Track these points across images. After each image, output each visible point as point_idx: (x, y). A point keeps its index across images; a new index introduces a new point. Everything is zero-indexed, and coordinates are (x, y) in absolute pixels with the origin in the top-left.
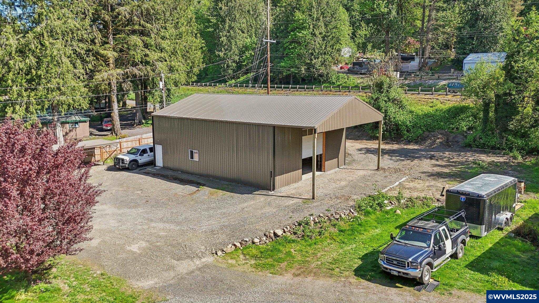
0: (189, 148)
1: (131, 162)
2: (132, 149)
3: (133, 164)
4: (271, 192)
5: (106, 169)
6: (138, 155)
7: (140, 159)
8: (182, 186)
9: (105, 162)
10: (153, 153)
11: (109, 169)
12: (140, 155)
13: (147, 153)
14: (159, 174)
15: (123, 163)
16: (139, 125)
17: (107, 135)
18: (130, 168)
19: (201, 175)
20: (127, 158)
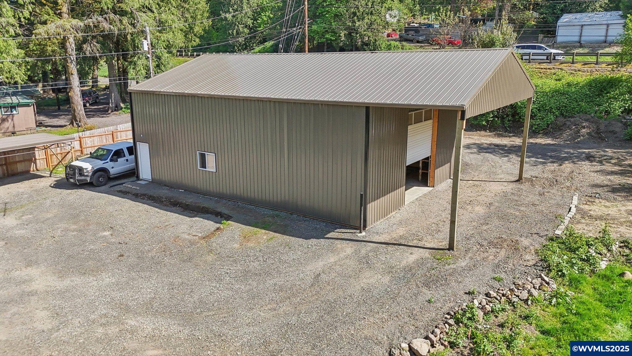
0: (197, 149)
1: (95, 172)
2: (98, 150)
3: (101, 176)
4: (360, 232)
5: (52, 185)
6: (108, 160)
7: (113, 168)
8: (188, 219)
9: (54, 171)
10: (133, 156)
11: (59, 185)
12: (111, 160)
13: (125, 156)
14: (144, 195)
15: (81, 174)
16: (115, 110)
17: (65, 126)
18: (94, 183)
19: (221, 197)
20: (88, 167)
